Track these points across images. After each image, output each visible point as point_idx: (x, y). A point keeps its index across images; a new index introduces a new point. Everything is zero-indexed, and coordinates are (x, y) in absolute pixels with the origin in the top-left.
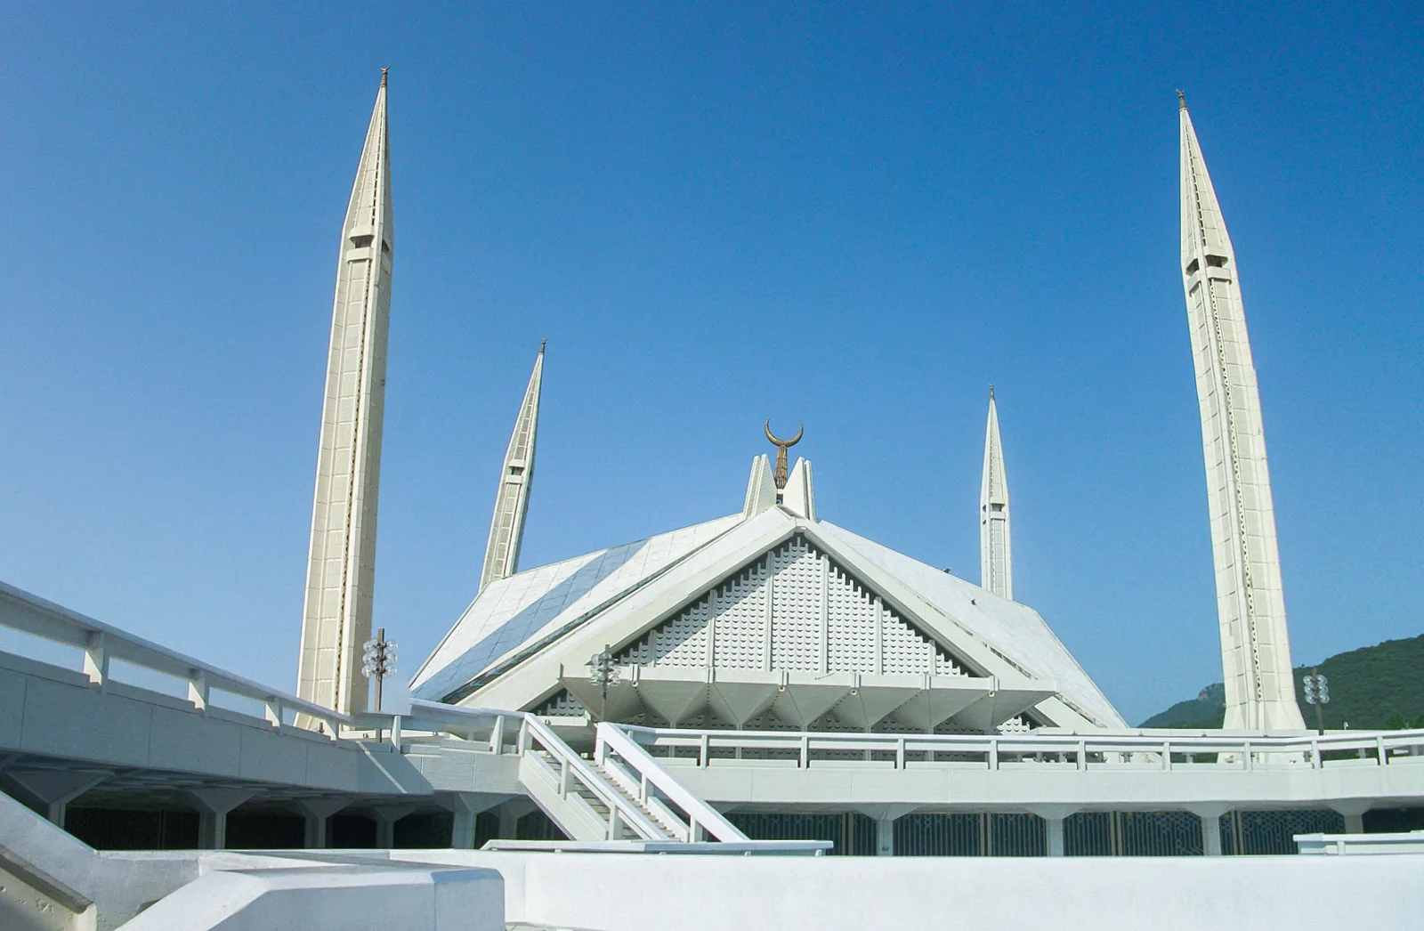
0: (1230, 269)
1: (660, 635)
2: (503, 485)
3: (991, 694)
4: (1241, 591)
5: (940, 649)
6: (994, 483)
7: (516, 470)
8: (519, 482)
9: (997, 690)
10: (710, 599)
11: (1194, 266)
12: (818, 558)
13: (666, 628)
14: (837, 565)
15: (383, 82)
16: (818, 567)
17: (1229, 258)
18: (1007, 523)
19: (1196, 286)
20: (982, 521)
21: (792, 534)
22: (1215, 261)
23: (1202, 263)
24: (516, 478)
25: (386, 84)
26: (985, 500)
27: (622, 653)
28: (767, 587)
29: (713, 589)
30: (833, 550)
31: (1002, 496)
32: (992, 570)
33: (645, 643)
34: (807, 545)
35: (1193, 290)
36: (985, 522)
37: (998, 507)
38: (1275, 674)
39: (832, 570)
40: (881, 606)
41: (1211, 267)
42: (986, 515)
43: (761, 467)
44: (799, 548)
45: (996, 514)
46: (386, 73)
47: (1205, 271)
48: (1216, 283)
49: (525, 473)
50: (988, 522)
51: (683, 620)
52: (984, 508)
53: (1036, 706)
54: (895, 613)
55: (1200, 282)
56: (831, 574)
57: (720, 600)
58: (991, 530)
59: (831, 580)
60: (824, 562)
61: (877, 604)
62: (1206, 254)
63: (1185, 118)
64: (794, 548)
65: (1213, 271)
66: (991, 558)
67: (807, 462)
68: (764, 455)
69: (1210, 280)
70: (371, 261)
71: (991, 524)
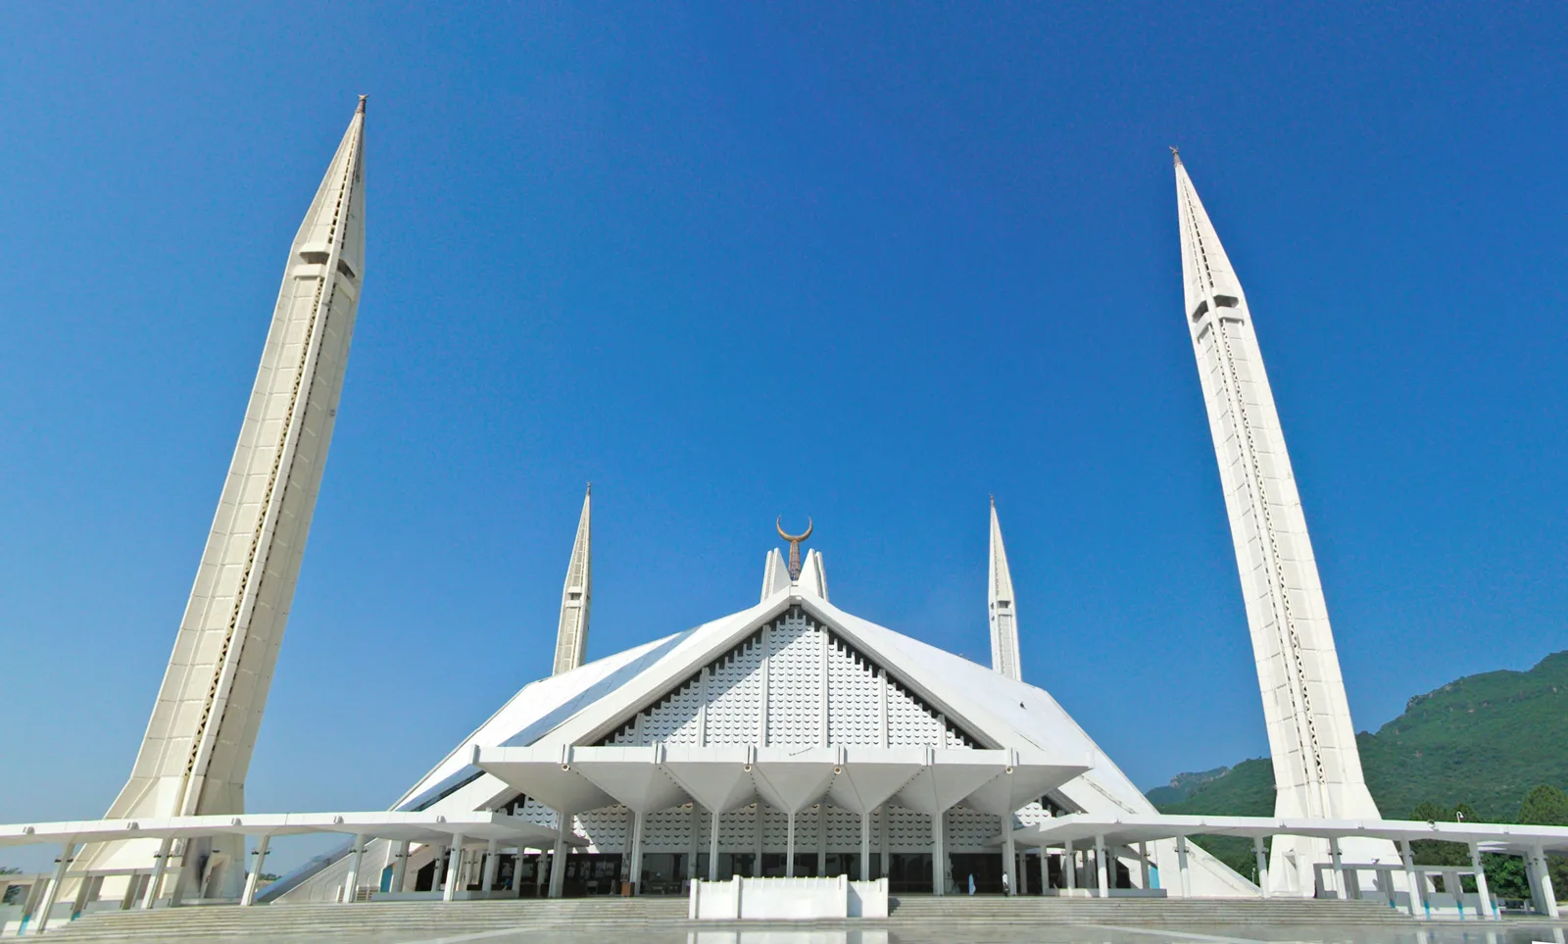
0: (1242, 310)
1: (648, 718)
2: (564, 610)
3: (1009, 770)
4: (1289, 651)
5: (950, 725)
6: (1000, 583)
7: (575, 596)
8: (577, 605)
9: (1015, 764)
10: (702, 677)
11: (1203, 309)
12: (817, 630)
13: (654, 710)
14: (838, 638)
15: (360, 107)
16: (817, 640)
17: (1239, 299)
18: (1014, 619)
19: (1206, 330)
20: (991, 617)
21: (787, 607)
22: (1224, 301)
23: (1211, 304)
24: (575, 603)
25: (363, 111)
26: (992, 598)
27: (606, 737)
28: (762, 670)
29: (705, 667)
30: (833, 622)
31: (1008, 594)
32: (1002, 662)
33: (632, 727)
34: (804, 617)
35: (1202, 335)
36: (993, 619)
37: (1005, 604)
38: (1337, 750)
39: (831, 643)
40: (885, 681)
41: (1221, 308)
42: (994, 612)
43: (773, 558)
44: (796, 620)
45: (1003, 611)
46: (364, 101)
47: (1214, 313)
48: (1229, 324)
49: (583, 598)
50: (996, 617)
51: (672, 700)
52: (992, 605)
53: (1059, 788)
54: (900, 686)
55: (1211, 324)
56: (831, 647)
57: (712, 678)
58: (999, 625)
59: (831, 653)
60: (823, 636)
61: (881, 680)
62: (1215, 295)
63: (1181, 173)
64: (791, 621)
65: (1224, 311)
66: (1001, 651)
67: (818, 554)
68: (776, 550)
69: (1221, 321)
70: (322, 280)
71: (999, 620)
